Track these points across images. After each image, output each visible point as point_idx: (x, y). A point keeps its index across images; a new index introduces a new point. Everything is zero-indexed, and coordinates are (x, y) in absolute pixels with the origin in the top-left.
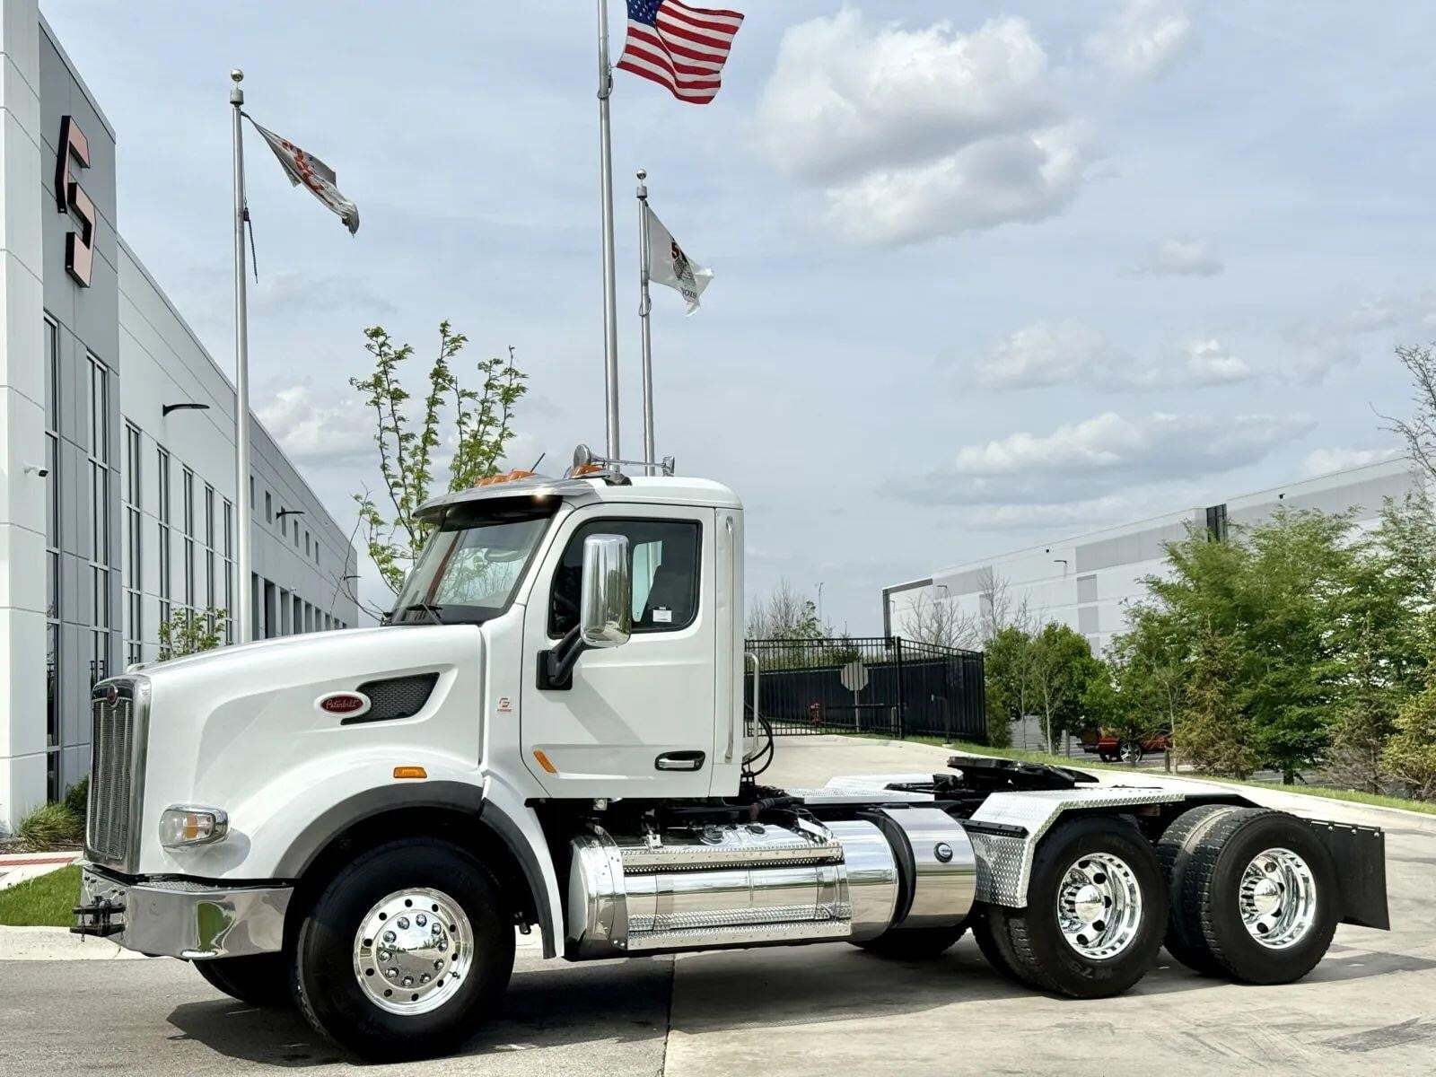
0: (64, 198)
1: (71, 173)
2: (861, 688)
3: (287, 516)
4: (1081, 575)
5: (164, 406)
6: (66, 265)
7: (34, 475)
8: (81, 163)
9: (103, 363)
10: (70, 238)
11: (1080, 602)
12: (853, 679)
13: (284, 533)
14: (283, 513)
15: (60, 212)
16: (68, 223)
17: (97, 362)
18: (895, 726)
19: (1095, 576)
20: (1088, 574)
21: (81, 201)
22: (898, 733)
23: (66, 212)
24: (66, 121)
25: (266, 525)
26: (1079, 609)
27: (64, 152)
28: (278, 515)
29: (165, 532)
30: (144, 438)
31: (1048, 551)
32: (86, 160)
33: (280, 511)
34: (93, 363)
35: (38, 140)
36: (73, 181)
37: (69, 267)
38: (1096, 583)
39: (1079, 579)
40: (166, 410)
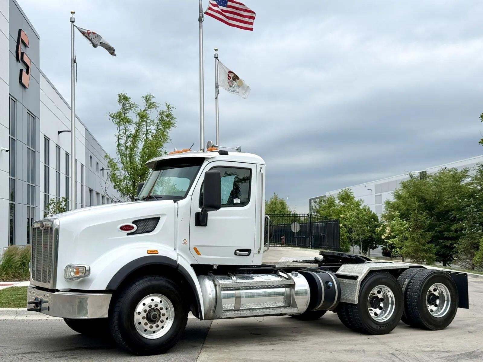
0: (19, 57)
1: (22, 49)
2: (297, 231)
3: (104, 170)
4: (376, 194)
5: (59, 131)
6: (20, 80)
7: (4, 152)
8: (26, 46)
9: (33, 115)
10: (21, 71)
11: (376, 204)
12: (295, 228)
13: (103, 176)
14: (103, 169)
15: (17, 62)
16: (20, 66)
17: (31, 114)
18: (308, 244)
19: (381, 195)
20: (378, 194)
21: (25, 58)
22: (310, 247)
23: (19, 62)
24: (20, 31)
25: (96, 173)
26: (376, 206)
27: (20, 41)
28: (101, 170)
29: (58, 174)
30: (51, 142)
31: (365, 186)
32: (28, 45)
33: (102, 169)
34: (30, 114)
35: (8, 36)
36: (23, 52)
37: (20, 81)
38: (381, 198)
39: (376, 196)
40: (59, 132)
